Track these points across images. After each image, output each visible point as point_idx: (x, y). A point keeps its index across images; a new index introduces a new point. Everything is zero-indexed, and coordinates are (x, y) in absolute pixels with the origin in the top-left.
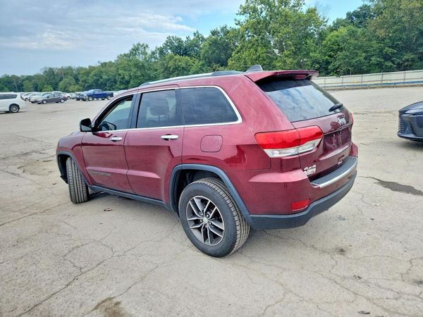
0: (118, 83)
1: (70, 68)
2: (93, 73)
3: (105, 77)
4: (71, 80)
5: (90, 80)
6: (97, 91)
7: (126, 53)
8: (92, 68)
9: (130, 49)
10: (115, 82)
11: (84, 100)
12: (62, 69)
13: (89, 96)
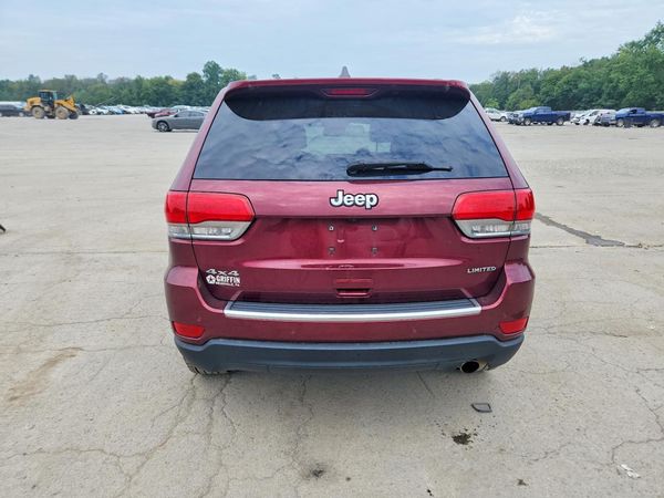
0: (604, 96)
1: (534, 72)
2: (565, 78)
3: (583, 85)
4: (528, 90)
5: (556, 91)
6: (542, 110)
7: (636, 40)
8: (565, 70)
9: (648, 31)
10: (599, 95)
11: (518, 124)
12: (521, 73)
13: (527, 117)
